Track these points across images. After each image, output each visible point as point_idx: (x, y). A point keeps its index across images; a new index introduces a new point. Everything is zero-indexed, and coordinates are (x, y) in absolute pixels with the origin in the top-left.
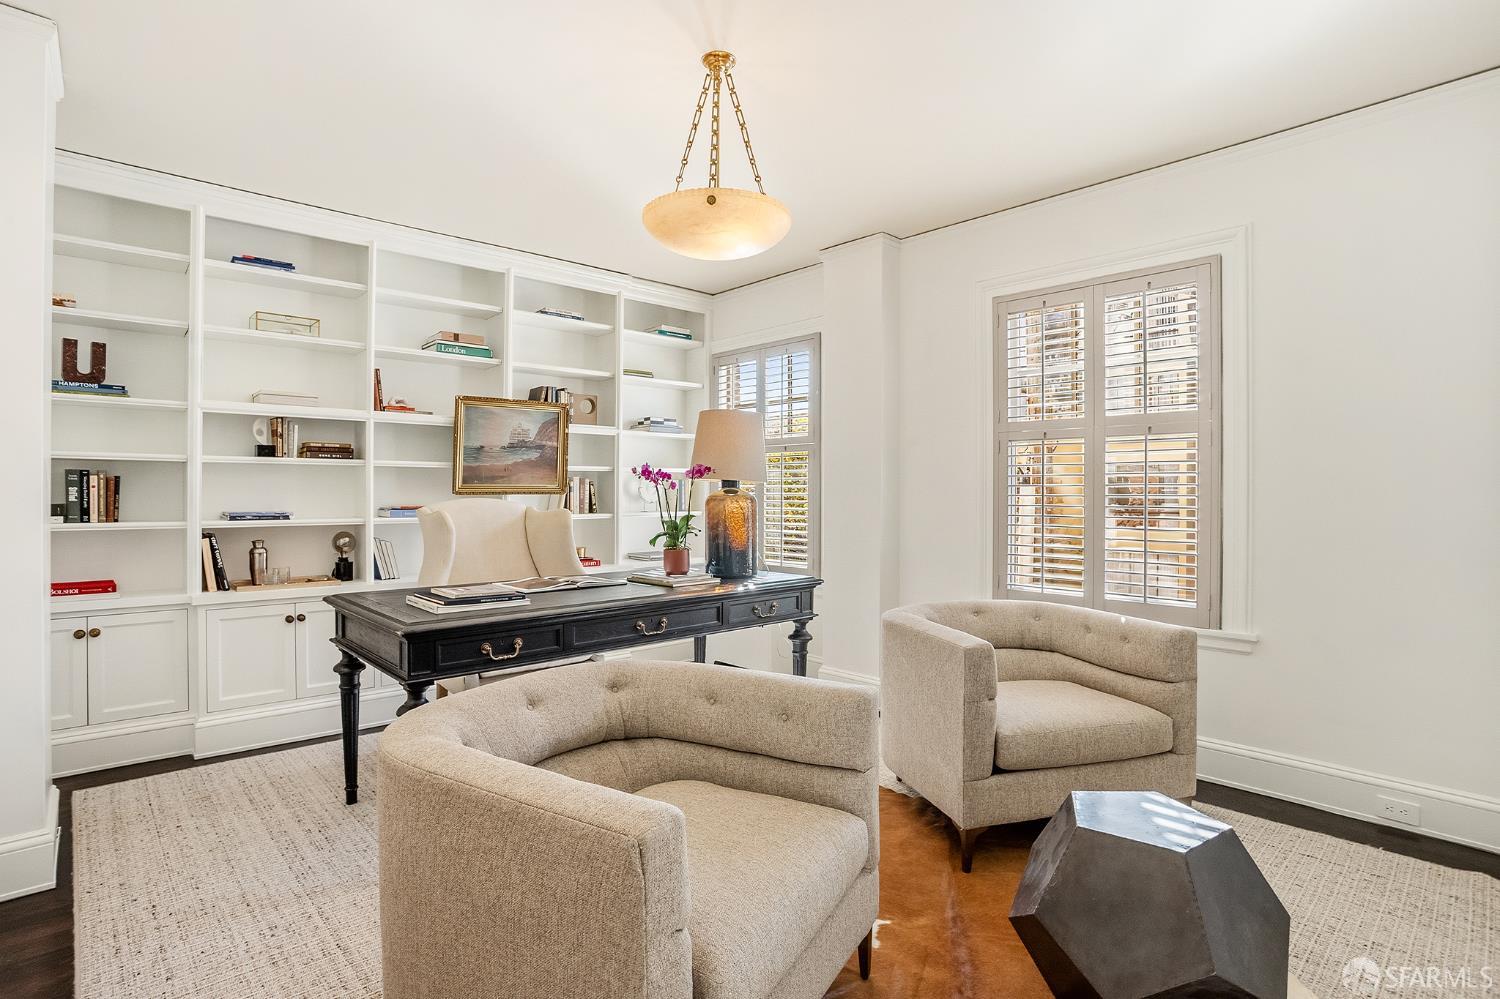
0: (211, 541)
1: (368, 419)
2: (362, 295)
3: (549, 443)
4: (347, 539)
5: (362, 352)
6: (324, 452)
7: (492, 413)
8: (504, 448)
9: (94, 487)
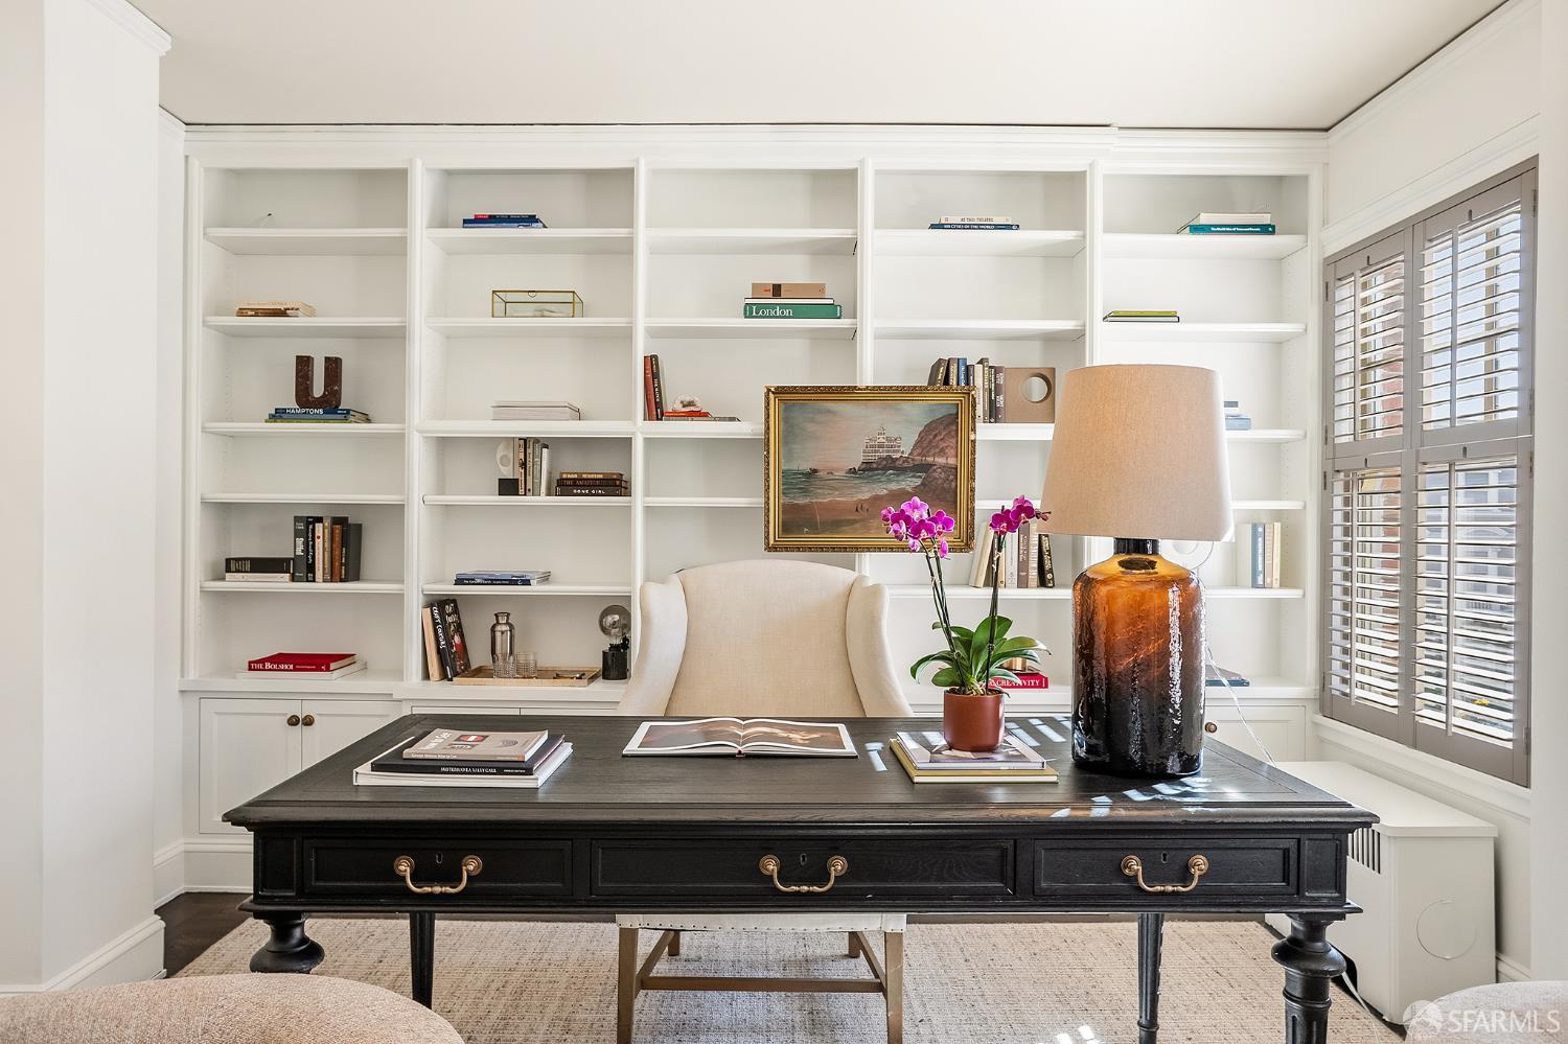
0: (432, 611)
1: (633, 433)
2: (626, 249)
3: (941, 460)
4: (617, 617)
5: (626, 335)
6: (583, 487)
7: (829, 412)
8: (852, 471)
9: (319, 537)
